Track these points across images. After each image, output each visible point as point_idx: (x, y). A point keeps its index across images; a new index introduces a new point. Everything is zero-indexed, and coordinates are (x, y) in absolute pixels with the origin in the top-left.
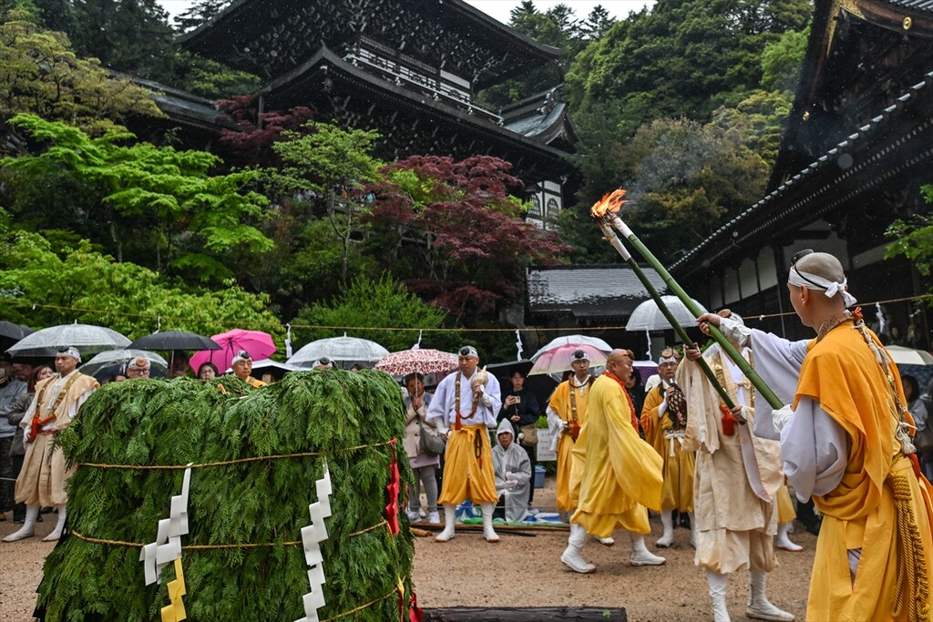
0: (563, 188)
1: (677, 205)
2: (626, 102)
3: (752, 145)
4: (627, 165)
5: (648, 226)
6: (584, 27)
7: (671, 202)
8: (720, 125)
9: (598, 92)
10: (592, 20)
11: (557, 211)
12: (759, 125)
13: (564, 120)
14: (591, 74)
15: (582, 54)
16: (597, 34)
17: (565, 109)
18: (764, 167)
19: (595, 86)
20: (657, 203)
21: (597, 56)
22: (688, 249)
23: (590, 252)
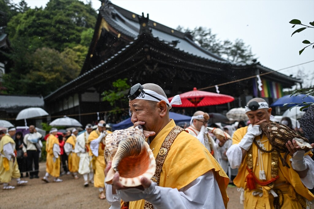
0: (5, 65)
1: (50, 77)
2: (33, 39)
3: (76, 62)
4: (32, 61)
5: (39, 83)
6: (16, 7)
7: (47, 76)
8: (67, 53)
9: (21, 33)
10: (20, 5)
11: (2, 73)
12: (79, 56)
13: (6, 40)
14: (19, 26)
15: (15, 17)
16: (22, 11)
17: (7, 37)
18: (79, 69)
19: (20, 31)
20: (42, 76)
21: (22, 19)
22: (53, 91)
23: (16, 90)
